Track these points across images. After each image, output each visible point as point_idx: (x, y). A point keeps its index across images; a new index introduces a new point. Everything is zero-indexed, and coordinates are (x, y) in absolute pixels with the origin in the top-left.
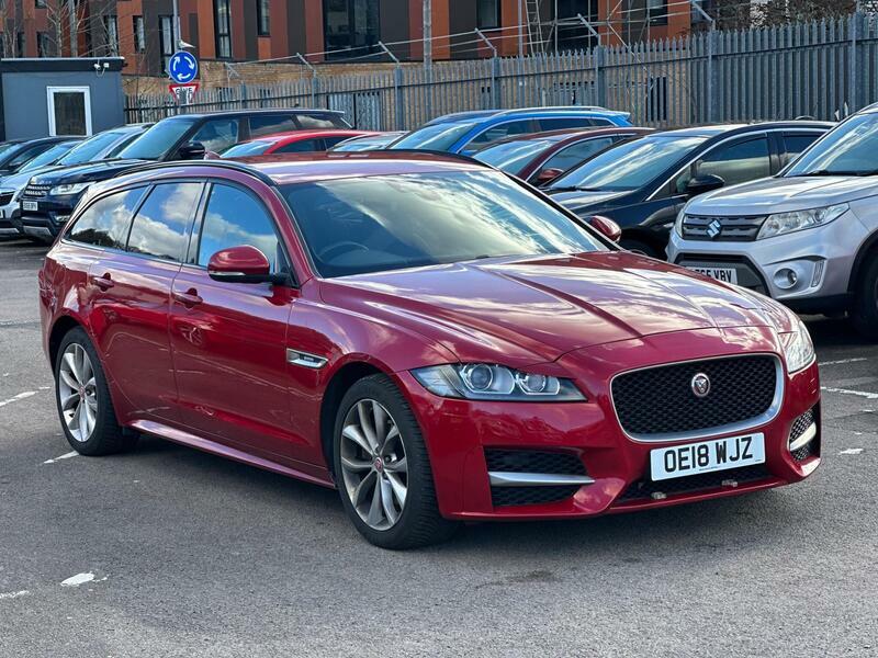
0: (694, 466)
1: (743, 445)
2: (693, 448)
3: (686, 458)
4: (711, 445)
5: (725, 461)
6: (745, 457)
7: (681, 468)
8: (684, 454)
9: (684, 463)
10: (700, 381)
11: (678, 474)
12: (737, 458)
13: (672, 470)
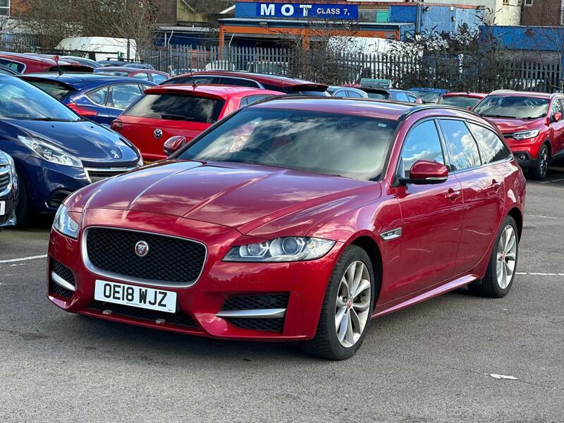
0: (123, 299)
1: (160, 297)
2: (124, 287)
3: (118, 292)
4: (137, 289)
5: (145, 303)
6: (160, 304)
7: (114, 298)
8: (117, 289)
9: (116, 295)
11: (111, 300)
12: (154, 304)
13: (109, 297)
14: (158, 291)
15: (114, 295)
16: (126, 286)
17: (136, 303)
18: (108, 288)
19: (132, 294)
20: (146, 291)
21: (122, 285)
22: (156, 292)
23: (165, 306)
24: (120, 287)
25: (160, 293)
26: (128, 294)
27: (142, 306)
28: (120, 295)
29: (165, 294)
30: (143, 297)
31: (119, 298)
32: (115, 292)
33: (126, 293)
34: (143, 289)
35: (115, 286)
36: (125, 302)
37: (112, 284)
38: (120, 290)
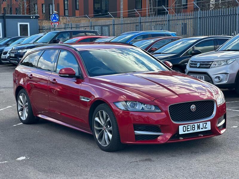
1: (205, 125)
4: (196, 125)
5: (199, 129)
6: (205, 128)
10: (193, 107)
12: (203, 129)
13: (185, 131)
14: (204, 123)
15: (187, 130)
16: (192, 125)
17: (196, 130)
18: (184, 128)
19: (194, 127)
20: (200, 124)
21: (190, 125)
22: (203, 124)
23: (207, 128)
24: (189, 126)
25: (205, 123)
26: (193, 128)
27: (199, 131)
28: (190, 129)
29: (206, 123)
30: (199, 127)
31: (189, 131)
32: (187, 128)
33: (192, 128)
34: (198, 124)
35: (187, 126)
36: (192, 132)
37: (186, 126)
38: (189, 127)
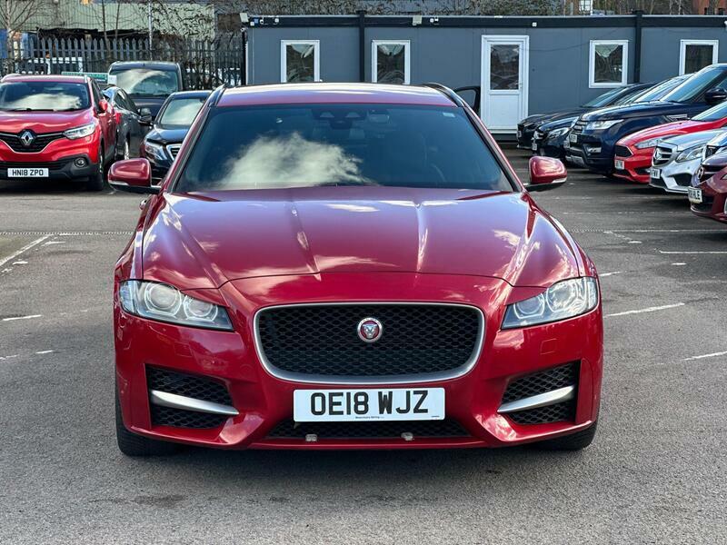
0: (349, 413)
1: (415, 399)
2: (349, 394)
3: (339, 404)
4: (373, 395)
5: (389, 412)
6: (417, 410)
7: (332, 413)
8: (335, 399)
9: (336, 408)
10: (370, 328)
11: (326, 418)
12: (407, 411)
13: (320, 413)
14: (412, 390)
15: (331, 408)
16: (353, 392)
17: (374, 414)
18: (318, 400)
19: (365, 403)
20: (390, 393)
21: (344, 391)
22: (408, 393)
23: (426, 411)
24: (341, 394)
25: (415, 393)
26: (357, 403)
27: (386, 417)
28: (343, 408)
29: (425, 393)
30: (385, 404)
31: (341, 413)
32: (332, 404)
33: (353, 403)
34: (385, 392)
35: (331, 395)
36: (353, 417)
37: (326, 392)
38: (343, 400)
